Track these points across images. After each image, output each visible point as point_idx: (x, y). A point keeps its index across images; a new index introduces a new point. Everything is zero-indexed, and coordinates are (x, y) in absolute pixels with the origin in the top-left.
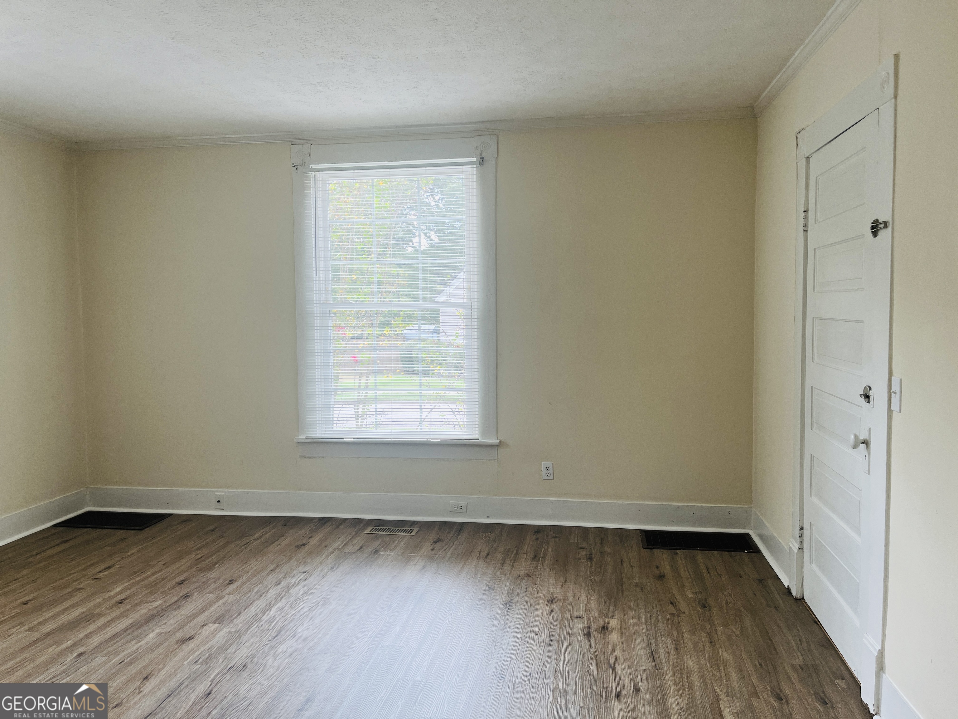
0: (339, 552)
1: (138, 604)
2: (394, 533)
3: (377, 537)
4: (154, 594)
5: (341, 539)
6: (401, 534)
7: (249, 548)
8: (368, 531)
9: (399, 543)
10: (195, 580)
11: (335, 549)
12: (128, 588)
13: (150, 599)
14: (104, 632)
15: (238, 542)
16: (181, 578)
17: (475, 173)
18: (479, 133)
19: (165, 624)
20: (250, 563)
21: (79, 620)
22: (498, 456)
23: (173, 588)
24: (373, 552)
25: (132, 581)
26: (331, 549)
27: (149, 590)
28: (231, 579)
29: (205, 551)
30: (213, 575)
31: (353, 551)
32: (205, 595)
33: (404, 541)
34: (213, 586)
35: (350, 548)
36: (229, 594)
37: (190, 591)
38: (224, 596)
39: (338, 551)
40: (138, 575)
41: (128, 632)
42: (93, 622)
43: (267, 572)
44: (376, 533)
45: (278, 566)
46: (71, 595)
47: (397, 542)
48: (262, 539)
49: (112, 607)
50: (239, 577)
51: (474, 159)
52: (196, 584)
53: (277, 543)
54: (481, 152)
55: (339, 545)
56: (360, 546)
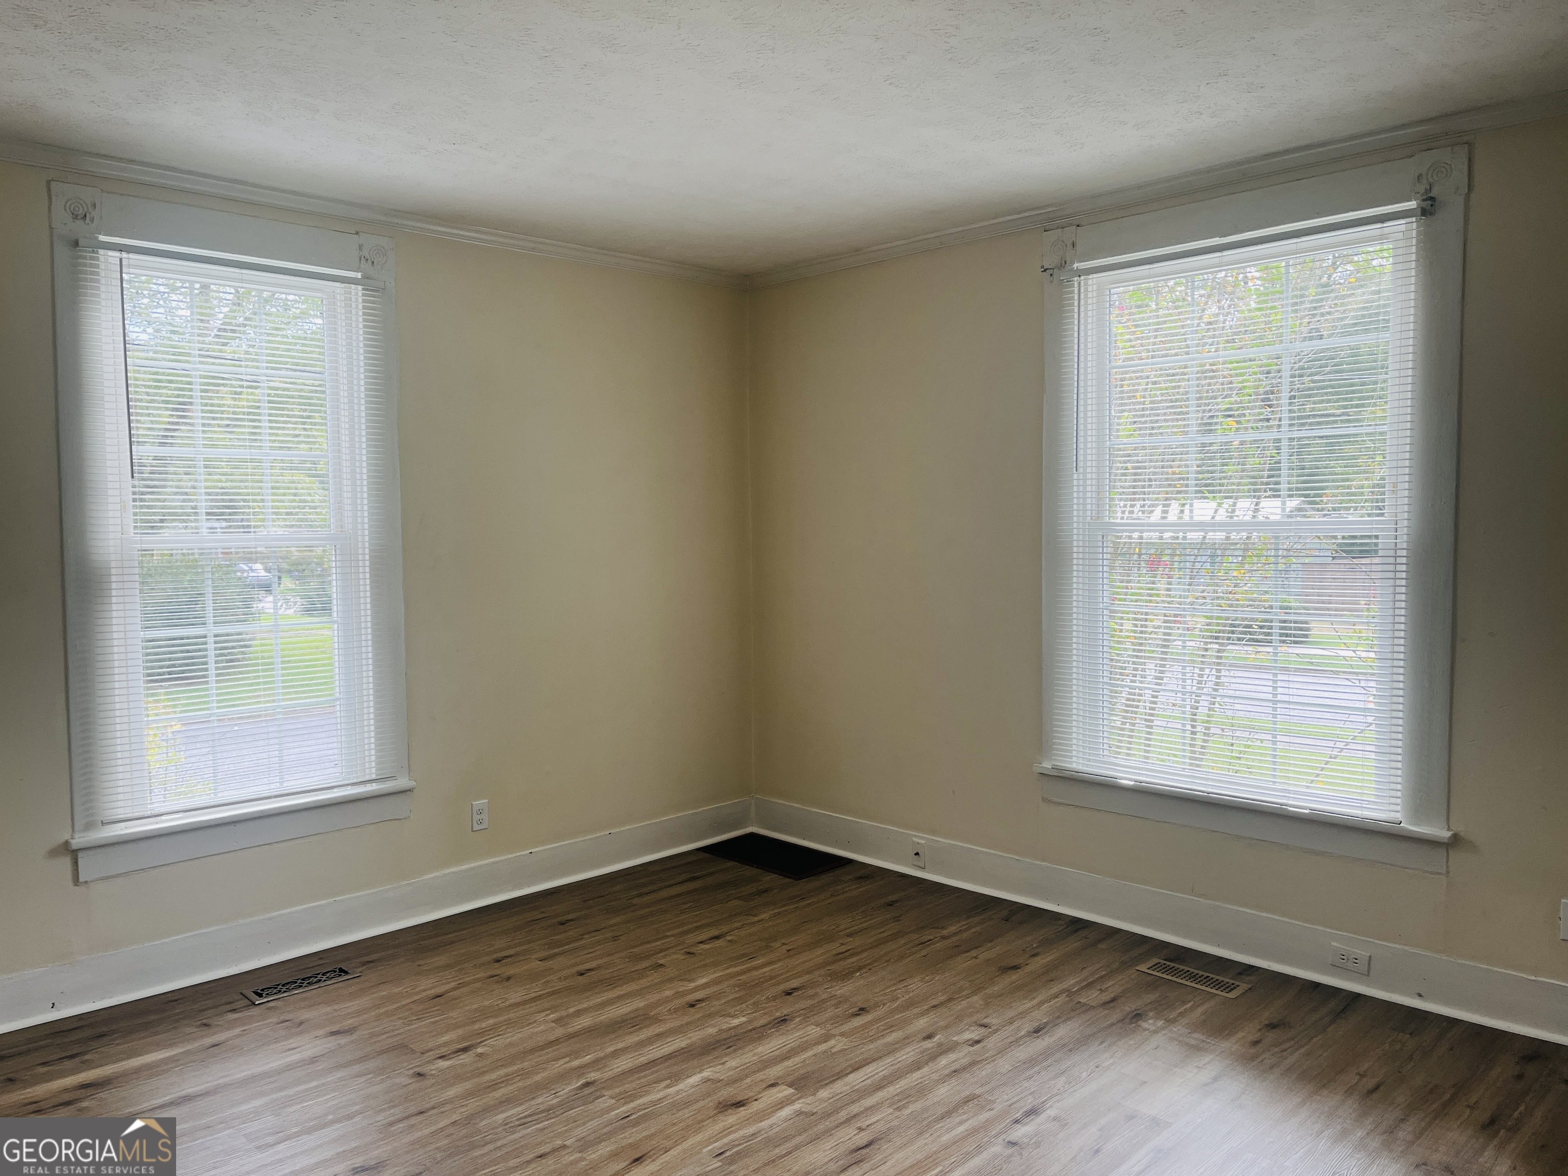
0: (1067, 999)
1: (711, 1016)
2: (1193, 985)
3: (1153, 984)
4: (742, 1004)
5: (1085, 973)
6: (1208, 989)
7: (924, 953)
8: (1143, 968)
9: (1193, 1008)
10: (811, 992)
11: (1062, 992)
12: (716, 982)
13: (732, 1011)
14: (640, 1052)
15: (916, 936)
16: (794, 983)
17: (1414, 233)
18: (1427, 143)
19: (723, 1063)
20: (910, 981)
21: (623, 1021)
22: (1447, 867)
23: (774, 998)
24: (1130, 1016)
25: (729, 971)
26: (1055, 990)
27: (742, 993)
28: (863, 1006)
29: (857, 942)
30: (842, 989)
31: (1093, 1004)
32: (809, 1025)
33: (1206, 1006)
34: (830, 1013)
35: (1093, 997)
36: (842, 1035)
37: (792, 1012)
38: (835, 1035)
39: (1067, 996)
40: (743, 962)
41: (670, 1062)
42: (641, 1029)
43: (926, 1007)
44: (1159, 974)
45: (950, 1000)
46: (641, 974)
47: (1188, 1006)
48: (954, 939)
49: (676, 1010)
50: (876, 1006)
51: (1412, 204)
52: (809, 1001)
53: (973, 953)
54: (1428, 187)
55: (1074, 985)
56: (1112, 995)
